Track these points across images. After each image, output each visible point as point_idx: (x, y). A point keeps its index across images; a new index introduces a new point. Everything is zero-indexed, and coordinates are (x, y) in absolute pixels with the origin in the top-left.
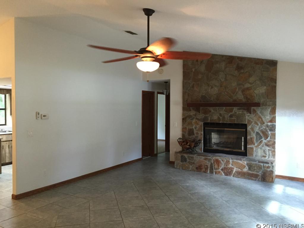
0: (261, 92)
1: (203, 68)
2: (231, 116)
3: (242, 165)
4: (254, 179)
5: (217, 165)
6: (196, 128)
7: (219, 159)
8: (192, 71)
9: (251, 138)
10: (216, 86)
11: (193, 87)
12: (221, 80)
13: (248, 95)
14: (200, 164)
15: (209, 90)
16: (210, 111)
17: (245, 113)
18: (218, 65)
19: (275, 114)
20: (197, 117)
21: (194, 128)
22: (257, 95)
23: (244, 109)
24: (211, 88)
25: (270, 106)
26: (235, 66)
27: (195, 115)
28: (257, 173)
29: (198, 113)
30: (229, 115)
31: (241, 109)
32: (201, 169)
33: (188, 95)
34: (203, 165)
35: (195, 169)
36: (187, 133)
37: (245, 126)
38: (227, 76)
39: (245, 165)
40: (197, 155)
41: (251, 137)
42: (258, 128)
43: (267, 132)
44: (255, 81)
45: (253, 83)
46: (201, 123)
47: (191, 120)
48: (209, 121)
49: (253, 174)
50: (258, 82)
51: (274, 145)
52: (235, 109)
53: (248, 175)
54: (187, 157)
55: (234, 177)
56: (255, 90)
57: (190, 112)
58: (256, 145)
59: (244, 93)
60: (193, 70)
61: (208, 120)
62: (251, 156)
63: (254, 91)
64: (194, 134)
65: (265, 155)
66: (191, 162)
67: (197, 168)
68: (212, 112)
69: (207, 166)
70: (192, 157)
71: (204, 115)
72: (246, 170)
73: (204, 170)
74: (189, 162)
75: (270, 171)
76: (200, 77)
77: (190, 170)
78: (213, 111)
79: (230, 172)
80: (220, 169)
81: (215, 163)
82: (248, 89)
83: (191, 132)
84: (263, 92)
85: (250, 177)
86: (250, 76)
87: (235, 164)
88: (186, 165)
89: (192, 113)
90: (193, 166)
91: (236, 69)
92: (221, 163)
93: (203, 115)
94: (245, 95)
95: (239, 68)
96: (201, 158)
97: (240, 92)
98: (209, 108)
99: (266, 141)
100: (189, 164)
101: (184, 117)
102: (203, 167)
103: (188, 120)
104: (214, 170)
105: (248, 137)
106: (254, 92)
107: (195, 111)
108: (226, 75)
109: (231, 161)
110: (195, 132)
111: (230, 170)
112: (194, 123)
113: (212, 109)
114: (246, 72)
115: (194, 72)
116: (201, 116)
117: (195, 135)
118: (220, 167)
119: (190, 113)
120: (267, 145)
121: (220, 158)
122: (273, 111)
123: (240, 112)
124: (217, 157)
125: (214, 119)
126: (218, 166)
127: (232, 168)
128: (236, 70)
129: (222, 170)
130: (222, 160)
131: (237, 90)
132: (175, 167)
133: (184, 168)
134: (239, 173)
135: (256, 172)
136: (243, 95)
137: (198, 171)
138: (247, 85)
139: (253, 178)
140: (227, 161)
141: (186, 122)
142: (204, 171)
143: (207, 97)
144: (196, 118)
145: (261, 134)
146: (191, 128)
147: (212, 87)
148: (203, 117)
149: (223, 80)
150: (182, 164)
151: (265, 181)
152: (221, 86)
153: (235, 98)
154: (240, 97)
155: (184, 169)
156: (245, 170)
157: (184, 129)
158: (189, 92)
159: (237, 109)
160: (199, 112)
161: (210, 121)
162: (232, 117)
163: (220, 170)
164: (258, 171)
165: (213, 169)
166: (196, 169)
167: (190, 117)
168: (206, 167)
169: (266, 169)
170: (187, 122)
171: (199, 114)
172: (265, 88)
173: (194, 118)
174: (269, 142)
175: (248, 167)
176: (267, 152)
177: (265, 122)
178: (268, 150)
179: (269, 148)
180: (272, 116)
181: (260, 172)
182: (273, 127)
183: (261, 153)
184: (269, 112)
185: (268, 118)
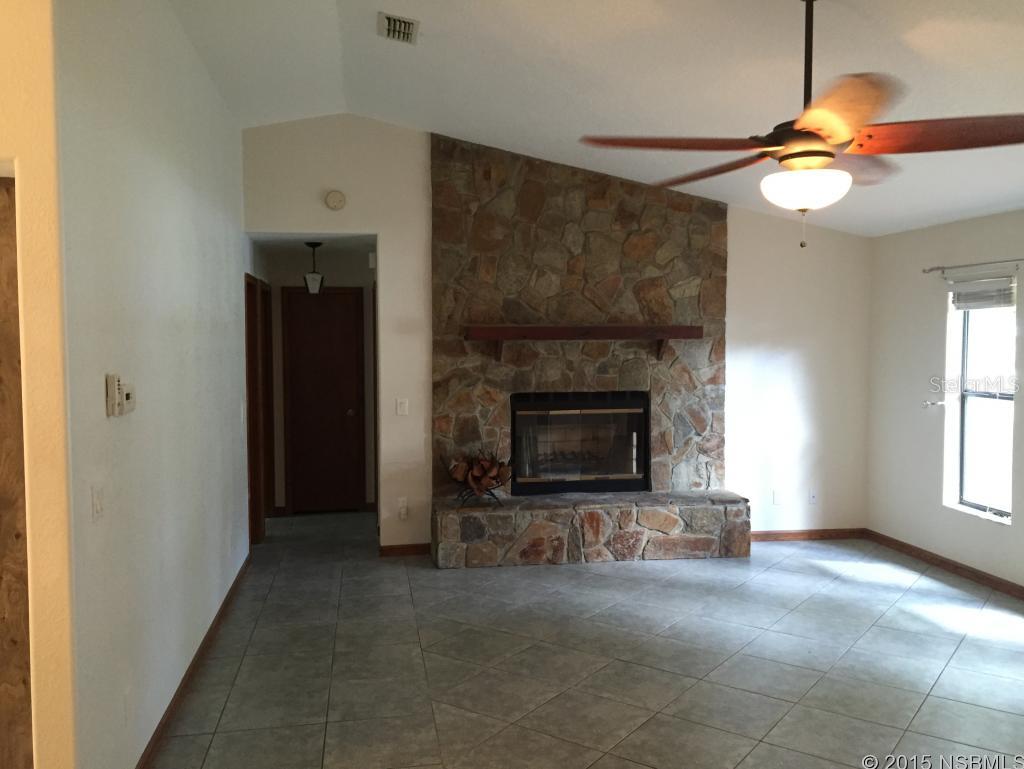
0: (688, 293)
1: (507, 205)
2: (603, 369)
3: (667, 518)
4: (701, 553)
5: (591, 531)
6: (484, 415)
7: (600, 511)
8: (468, 211)
9: (663, 435)
10: (554, 270)
11: (473, 268)
12: (573, 249)
13: (653, 301)
14: (536, 537)
15: (532, 284)
16: (536, 355)
17: (645, 357)
18: (560, 200)
19: (724, 358)
20: (490, 377)
21: (478, 415)
22: (675, 302)
23: (640, 346)
24: (538, 276)
25: (710, 336)
26: (613, 208)
27: (483, 369)
28: (710, 536)
29: (494, 362)
30: (597, 365)
31: (631, 347)
32: (539, 553)
33: (456, 299)
34: (545, 537)
35: (518, 557)
36: (451, 435)
37: (643, 399)
38: (591, 239)
39: (675, 517)
40: (520, 509)
41: (662, 430)
42: (679, 402)
43: (703, 410)
44: (672, 260)
45: (666, 265)
46: (504, 397)
47: (469, 386)
48: (532, 389)
49: (697, 541)
50: (680, 265)
51: (720, 449)
52: (616, 346)
53: (685, 547)
54: (484, 522)
55: (643, 559)
56: (671, 288)
57: (464, 359)
58: (675, 453)
59: (641, 295)
60: (474, 207)
61: (529, 384)
62: (663, 488)
63: (671, 291)
64: (479, 438)
65: (698, 480)
66: (502, 537)
67: (524, 554)
68: (541, 356)
69: (558, 539)
70: (505, 519)
71: (515, 369)
73: (549, 554)
74: (493, 536)
75: (742, 524)
76: (498, 233)
77: (499, 566)
78: (545, 353)
79: (634, 545)
80: (603, 540)
81: (586, 525)
82: (653, 282)
83: (468, 431)
84: (694, 294)
85: (688, 551)
86: (658, 243)
87: (648, 518)
88: (484, 550)
89: (472, 361)
90: (510, 548)
91: (616, 220)
92: (603, 521)
93: (512, 371)
94: (645, 303)
95: (625, 216)
96: (537, 516)
97: (629, 294)
98: (529, 343)
99: (701, 438)
100: (494, 546)
101: (438, 378)
102: (546, 545)
103: (455, 387)
104: (582, 550)
105: (655, 433)
106: (668, 292)
107: (483, 352)
108: (586, 234)
109: (634, 510)
110: (483, 429)
111: (632, 541)
112: (478, 397)
113: (541, 347)
114: (647, 231)
115: (476, 214)
116: (504, 371)
117: (485, 439)
118: (600, 536)
119: (463, 363)
120: (704, 451)
121: (601, 508)
122: (718, 351)
123: (628, 354)
124: (592, 506)
125: (551, 380)
126: (597, 533)
127: (638, 533)
128: (618, 223)
129: (607, 544)
130: (608, 514)
131: (621, 285)
132: (441, 562)
133: (475, 562)
134: (660, 544)
135: (706, 532)
136: (639, 301)
137: (528, 564)
138: (651, 272)
139: (697, 552)
140: (621, 513)
141: (447, 394)
142: (550, 558)
143: (524, 304)
144: (488, 381)
145: (688, 419)
146: (469, 415)
147: (541, 274)
148: (513, 374)
149: (577, 251)
150: (465, 546)
151: (730, 554)
152: (571, 271)
153: (614, 310)
154: (629, 307)
155: (475, 566)
156: (677, 532)
157: (437, 421)
158: (459, 287)
159: (621, 346)
160: (498, 359)
161: (538, 386)
162: (607, 373)
163: (600, 546)
164: (712, 529)
165: (578, 547)
166: (521, 557)
167: (462, 375)
168: (556, 543)
169: (731, 518)
170: (451, 394)
171: (497, 363)
172: (698, 281)
173: (479, 379)
174: (708, 440)
175: (682, 523)
176: (703, 472)
177: (697, 383)
178: (706, 464)
179: (708, 459)
180: (716, 366)
181: (717, 532)
182: (718, 397)
183: (688, 476)
184: (707, 354)
185: (706, 372)
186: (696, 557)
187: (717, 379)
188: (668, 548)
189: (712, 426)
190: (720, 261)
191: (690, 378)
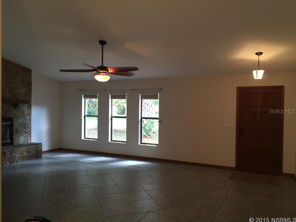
0: (22, 91)
3: (23, 150)
9: (16, 129)
13: (14, 93)
17: (12, 108)
19: (31, 109)
22: (19, 94)
23: (10, 105)
25: (28, 103)
28: (33, 154)
31: (8, 105)
37: (11, 119)
39: (25, 150)
42: (20, 120)
43: (26, 122)
44: (19, 82)
45: (17, 84)
49: (30, 155)
50: (21, 84)
51: (30, 132)
53: (27, 157)
55: (17, 162)
58: (19, 134)
59: (11, 91)
62: (17, 143)
65: (25, 140)
72: (25, 154)
75: (40, 149)
81: (2, 155)
82: (14, 88)
84: (24, 92)
86: (15, 78)
87: (18, 151)
92: (7, 153)
94: (12, 94)
97: (8, 91)
105: (14, 129)
106: (18, 91)
109: (15, 150)
111: (14, 158)
114: (12, 74)
120: (26, 133)
122: (30, 107)
123: (7, 107)
124: (4, 150)
126: (5, 157)
127: (16, 155)
128: (5, 71)
129: (8, 160)
130: (8, 151)
131: (5, 88)
134: (21, 158)
136: (10, 93)
138: (13, 85)
139: (30, 158)
140: (12, 150)
145: (23, 124)
151: (38, 157)
154: (8, 94)
159: (5, 105)
163: (6, 161)
164: (33, 152)
169: (38, 148)
172: (25, 89)
174: (27, 130)
175: (27, 151)
176: (26, 138)
177: (25, 115)
178: (27, 136)
179: (27, 135)
180: (29, 111)
181: (35, 152)
182: (30, 118)
183: (23, 140)
184: (27, 107)
185: (27, 112)
186: (30, 160)
187: (30, 114)
188: (23, 158)
189: (28, 126)
190: (30, 84)
191: (23, 114)
